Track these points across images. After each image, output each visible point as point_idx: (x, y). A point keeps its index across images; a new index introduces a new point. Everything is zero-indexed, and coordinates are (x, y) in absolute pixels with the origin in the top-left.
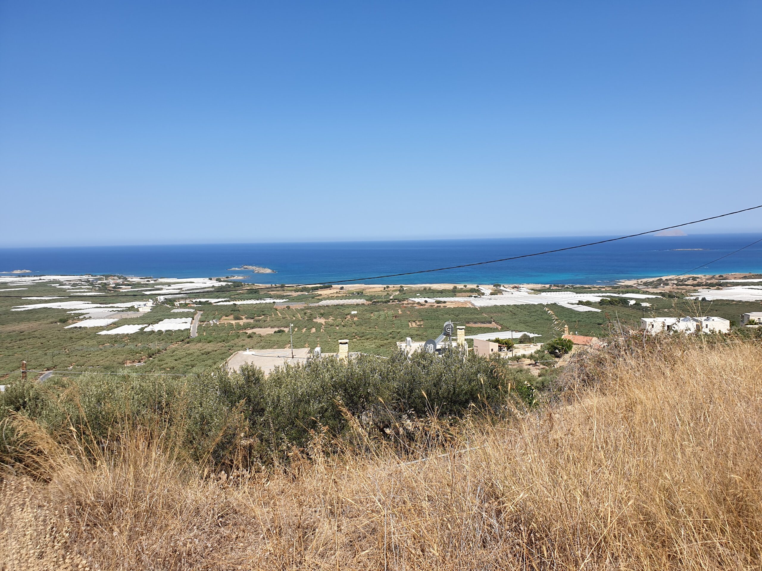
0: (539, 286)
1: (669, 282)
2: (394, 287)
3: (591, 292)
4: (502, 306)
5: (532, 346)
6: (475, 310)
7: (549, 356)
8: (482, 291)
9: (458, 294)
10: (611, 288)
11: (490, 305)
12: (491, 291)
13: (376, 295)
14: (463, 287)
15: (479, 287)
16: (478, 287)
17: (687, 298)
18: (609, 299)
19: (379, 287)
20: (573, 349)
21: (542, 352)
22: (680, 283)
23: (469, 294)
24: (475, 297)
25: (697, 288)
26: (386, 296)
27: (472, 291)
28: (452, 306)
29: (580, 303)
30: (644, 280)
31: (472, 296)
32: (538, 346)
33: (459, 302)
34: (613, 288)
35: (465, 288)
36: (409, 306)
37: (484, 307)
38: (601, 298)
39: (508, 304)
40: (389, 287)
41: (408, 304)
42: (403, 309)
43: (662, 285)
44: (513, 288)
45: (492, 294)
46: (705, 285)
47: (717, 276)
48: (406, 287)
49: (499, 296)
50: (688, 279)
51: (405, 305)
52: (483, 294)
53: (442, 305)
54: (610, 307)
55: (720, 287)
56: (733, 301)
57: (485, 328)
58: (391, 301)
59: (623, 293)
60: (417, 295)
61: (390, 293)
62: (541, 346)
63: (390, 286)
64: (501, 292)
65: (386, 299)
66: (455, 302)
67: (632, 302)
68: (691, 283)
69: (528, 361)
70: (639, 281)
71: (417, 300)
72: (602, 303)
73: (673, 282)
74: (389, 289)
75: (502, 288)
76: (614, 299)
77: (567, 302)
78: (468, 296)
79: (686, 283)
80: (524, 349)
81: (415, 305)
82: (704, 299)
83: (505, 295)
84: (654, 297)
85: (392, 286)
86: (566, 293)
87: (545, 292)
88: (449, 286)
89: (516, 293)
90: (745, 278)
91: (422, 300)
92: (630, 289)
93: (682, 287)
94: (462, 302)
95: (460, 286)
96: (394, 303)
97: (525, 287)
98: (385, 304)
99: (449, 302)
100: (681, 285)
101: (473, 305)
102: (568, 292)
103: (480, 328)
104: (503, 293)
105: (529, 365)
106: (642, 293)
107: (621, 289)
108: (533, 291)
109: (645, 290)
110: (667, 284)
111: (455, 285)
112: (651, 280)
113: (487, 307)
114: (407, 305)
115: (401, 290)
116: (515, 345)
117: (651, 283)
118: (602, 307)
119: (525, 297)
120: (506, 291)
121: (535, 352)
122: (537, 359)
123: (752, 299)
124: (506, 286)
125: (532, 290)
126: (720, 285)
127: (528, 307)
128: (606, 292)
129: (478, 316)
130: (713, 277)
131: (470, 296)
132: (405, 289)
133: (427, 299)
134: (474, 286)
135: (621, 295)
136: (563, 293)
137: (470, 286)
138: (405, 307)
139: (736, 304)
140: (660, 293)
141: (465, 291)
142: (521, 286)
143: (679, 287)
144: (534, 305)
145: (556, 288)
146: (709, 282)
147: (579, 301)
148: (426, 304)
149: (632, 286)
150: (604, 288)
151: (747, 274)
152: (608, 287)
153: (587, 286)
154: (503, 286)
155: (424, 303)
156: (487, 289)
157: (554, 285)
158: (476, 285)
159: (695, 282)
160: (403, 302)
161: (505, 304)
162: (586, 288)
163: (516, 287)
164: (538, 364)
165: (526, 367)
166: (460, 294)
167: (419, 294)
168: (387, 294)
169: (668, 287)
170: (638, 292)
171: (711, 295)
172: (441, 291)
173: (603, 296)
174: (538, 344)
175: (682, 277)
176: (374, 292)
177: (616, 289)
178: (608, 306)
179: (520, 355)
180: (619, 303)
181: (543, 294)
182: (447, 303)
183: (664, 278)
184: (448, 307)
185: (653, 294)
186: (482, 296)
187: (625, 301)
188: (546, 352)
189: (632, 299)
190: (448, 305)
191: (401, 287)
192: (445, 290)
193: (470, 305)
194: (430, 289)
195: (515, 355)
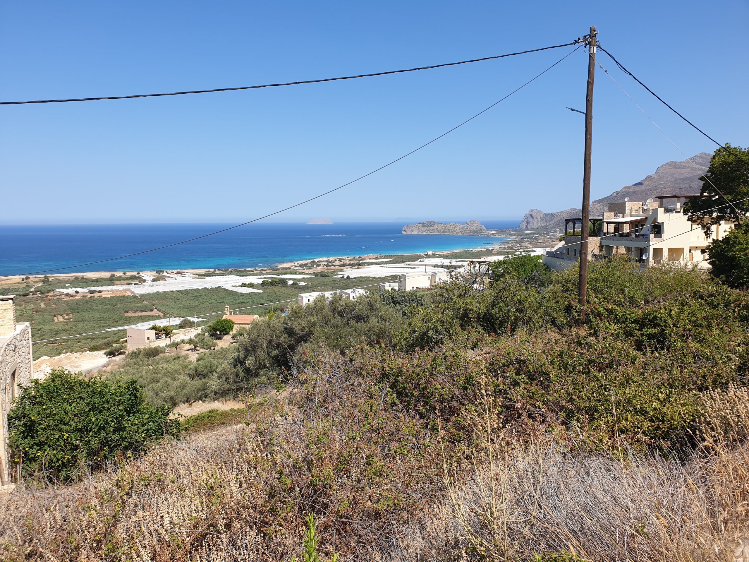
0: (203, 271)
1: (321, 263)
2: (36, 278)
3: (254, 275)
4: (164, 292)
5: (193, 329)
6: (134, 298)
7: (210, 338)
8: (144, 278)
9: (116, 282)
10: (271, 271)
11: (151, 292)
12: (153, 278)
13: (11, 288)
14: (121, 274)
15: (141, 274)
16: (138, 274)
17: (336, 276)
18: (270, 280)
19: (16, 279)
20: (234, 329)
21: (202, 335)
22: (330, 264)
23: (128, 282)
24: (135, 284)
25: (342, 268)
26: (25, 288)
27: (132, 278)
28: (109, 296)
29: (244, 285)
30: (300, 262)
31: (132, 284)
32: (199, 330)
33: (116, 291)
34: (274, 270)
35: (124, 276)
36: (55, 298)
37: (145, 295)
38: (263, 280)
39: (172, 290)
40: (29, 278)
41: (54, 296)
42: (47, 302)
43: (315, 266)
44: (177, 274)
45: (154, 280)
46: (349, 265)
47: (357, 257)
48: (52, 277)
49: (162, 282)
50: (336, 261)
51: (49, 297)
52: (144, 281)
53: (96, 295)
54: (271, 287)
55: (360, 267)
56: (370, 277)
57: (145, 317)
58: (31, 294)
59: (282, 274)
60: (67, 285)
61: (30, 285)
62: (202, 329)
63: (30, 276)
64: (163, 278)
65: (24, 292)
66: (111, 291)
67: (290, 282)
68: (338, 264)
69: (188, 347)
70: (296, 263)
71: (65, 291)
72: (264, 284)
73: (323, 263)
74: (29, 280)
75: (165, 274)
76: (275, 280)
77: (231, 285)
78: (127, 284)
79: (334, 264)
80: (184, 334)
81: (63, 296)
82: (348, 277)
83: (168, 280)
84: (309, 276)
85: (34, 276)
86: (230, 276)
87: (210, 276)
88: (106, 274)
89: (180, 278)
90: (377, 258)
91: (72, 291)
92: (288, 271)
93: (330, 268)
94: (120, 291)
95: (119, 274)
96: (35, 296)
97: (189, 273)
98: (22, 298)
99: (105, 291)
100: (330, 266)
101: (132, 293)
102: (232, 276)
103: (141, 316)
104: (166, 279)
105: (189, 350)
106: (298, 274)
107: (280, 271)
108: (197, 276)
109: (301, 271)
110: (319, 265)
111: (113, 273)
112: (305, 262)
113: (149, 294)
114: (52, 298)
115: (46, 281)
116: (173, 331)
117: (306, 265)
118: (264, 287)
119: (189, 282)
120: (169, 277)
121: (195, 336)
122: (197, 343)
123: (383, 275)
124: (170, 272)
125: (197, 274)
126: (360, 265)
127: (192, 292)
128: (267, 274)
129: (138, 305)
130: (354, 259)
131: (129, 284)
132: (50, 279)
133: (78, 289)
134: (135, 273)
135: (281, 276)
136: (227, 276)
137: (129, 274)
138: (50, 300)
139: (372, 280)
140: (314, 273)
141: (124, 279)
142: (185, 271)
143: (329, 267)
144: (199, 289)
145: (220, 272)
146: (351, 262)
147: (243, 283)
148: (77, 294)
149: (290, 268)
150: (265, 270)
151: (378, 255)
152: (269, 269)
153: (249, 269)
154: (166, 272)
155: (74, 294)
156: (148, 275)
157: (219, 270)
158: (137, 272)
159: (341, 263)
160: (47, 294)
161: (168, 290)
162: (249, 271)
163: (180, 273)
164: (197, 348)
165: (184, 353)
166: (119, 282)
167: (69, 285)
168: (27, 286)
169: (320, 267)
170: (295, 274)
171: (353, 273)
172: (96, 279)
173: (264, 278)
174: (199, 328)
175: (331, 259)
176: (9, 284)
177: (276, 271)
178: (269, 287)
179: (179, 341)
180: (279, 283)
181: (208, 278)
182: (103, 293)
183: (316, 260)
184: (104, 296)
185: (308, 274)
186: (143, 283)
187: (283, 282)
188: (207, 335)
189: (290, 279)
190: (104, 295)
191: (46, 277)
192: (101, 279)
193: (130, 294)
194: (82, 278)
195: (174, 342)
